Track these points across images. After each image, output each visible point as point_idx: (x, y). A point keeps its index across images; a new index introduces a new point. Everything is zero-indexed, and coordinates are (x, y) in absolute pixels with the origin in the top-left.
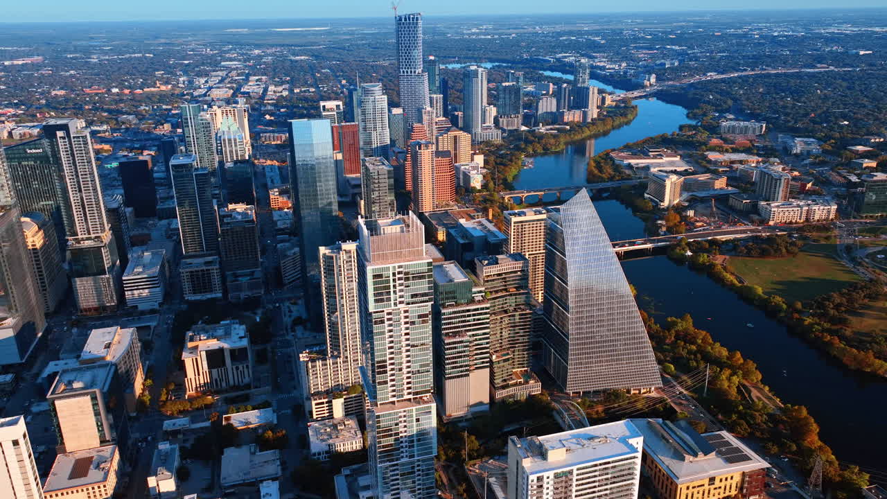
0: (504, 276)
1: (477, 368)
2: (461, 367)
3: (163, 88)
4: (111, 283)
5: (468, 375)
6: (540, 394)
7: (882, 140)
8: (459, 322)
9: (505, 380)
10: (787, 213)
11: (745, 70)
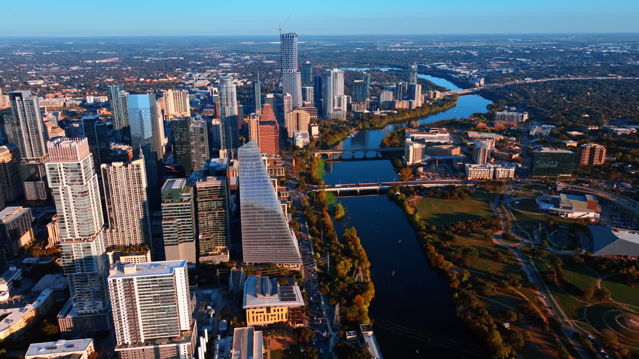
0: (210, 189)
1: (184, 242)
2: (173, 239)
3: (171, 79)
4: (44, 186)
5: (177, 244)
6: (228, 262)
7: (597, 128)
8: (172, 212)
9: (206, 251)
10: (480, 172)
11: (554, 77)
